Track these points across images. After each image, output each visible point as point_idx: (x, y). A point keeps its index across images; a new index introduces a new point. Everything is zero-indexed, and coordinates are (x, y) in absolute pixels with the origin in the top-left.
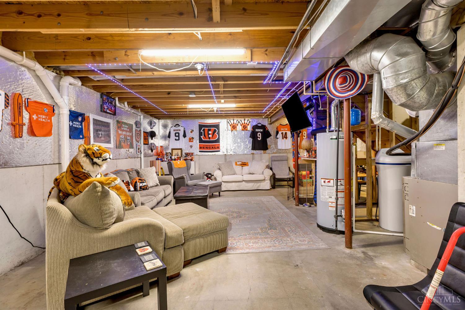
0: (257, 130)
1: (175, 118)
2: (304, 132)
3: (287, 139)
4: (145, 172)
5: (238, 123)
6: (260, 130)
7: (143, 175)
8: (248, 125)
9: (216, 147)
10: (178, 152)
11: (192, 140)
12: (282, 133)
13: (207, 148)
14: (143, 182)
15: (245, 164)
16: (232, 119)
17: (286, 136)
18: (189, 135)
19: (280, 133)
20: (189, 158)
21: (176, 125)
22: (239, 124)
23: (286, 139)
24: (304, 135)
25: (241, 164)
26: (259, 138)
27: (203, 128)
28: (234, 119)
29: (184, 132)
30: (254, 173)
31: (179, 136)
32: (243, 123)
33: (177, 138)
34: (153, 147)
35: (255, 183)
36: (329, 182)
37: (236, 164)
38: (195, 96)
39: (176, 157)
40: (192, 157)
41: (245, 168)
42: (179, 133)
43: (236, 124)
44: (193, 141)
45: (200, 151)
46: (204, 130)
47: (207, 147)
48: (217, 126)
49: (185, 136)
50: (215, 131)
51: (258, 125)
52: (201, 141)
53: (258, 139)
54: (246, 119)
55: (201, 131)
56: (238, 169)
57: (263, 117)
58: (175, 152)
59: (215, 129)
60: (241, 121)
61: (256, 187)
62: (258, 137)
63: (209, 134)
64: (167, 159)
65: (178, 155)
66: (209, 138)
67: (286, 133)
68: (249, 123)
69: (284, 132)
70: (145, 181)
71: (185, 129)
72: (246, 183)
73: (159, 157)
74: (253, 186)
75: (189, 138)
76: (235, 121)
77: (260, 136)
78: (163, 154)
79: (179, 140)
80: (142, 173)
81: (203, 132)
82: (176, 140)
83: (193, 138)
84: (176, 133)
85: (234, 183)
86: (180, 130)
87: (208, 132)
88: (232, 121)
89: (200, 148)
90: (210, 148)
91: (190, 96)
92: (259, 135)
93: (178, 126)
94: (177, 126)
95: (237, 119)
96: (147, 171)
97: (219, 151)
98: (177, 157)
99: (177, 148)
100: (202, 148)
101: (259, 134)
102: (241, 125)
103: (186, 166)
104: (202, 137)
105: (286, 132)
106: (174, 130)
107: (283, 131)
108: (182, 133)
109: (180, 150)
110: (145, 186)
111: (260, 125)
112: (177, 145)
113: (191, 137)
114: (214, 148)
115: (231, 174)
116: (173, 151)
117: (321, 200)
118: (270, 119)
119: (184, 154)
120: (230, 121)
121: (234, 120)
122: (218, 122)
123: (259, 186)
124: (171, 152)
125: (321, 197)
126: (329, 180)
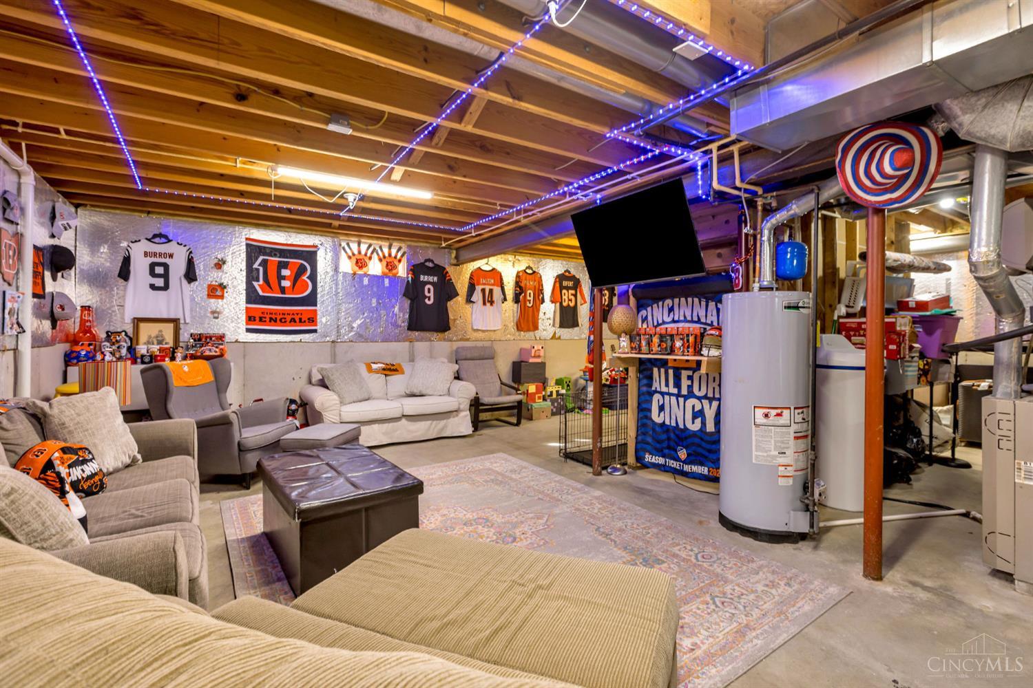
0: (423, 278)
1: (149, 213)
2: (528, 292)
3: (495, 305)
4: (78, 415)
5: (372, 253)
6: (431, 279)
7: (71, 425)
8: (400, 261)
9: (304, 318)
10: (161, 331)
11: (219, 293)
12: (483, 290)
13: (275, 321)
14: (85, 462)
15: (394, 368)
16: (356, 239)
17: (492, 298)
18: (207, 276)
19: (479, 288)
20: (210, 350)
21: (155, 236)
22: (375, 255)
23: (491, 304)
24: (528, 298)
25: (384, 369)
26: (429, 300)
27: (261, 258)
28: (363, 240)
29: (190, 263)
30: (424, 393)
31: (166, 276)
32: (387, 255)
33: (160, 282)
34: (62, 308)
35: (433, 420)
36: (779, 415)
37: (370, 370)
38: (349, 132)
39: (155, 348)
40: (221, 347)
41: (395, 379)
42: (166, 266)
43: (366, 255)
44: (222, 297)
45: (248, 330)
46: (264, 263)
47: (274, 317)
48: (310, 256)
49: (190, 276)
50: (302, 270)
51: (427, 264)
52: (252, 297)
53: (427, 300)
54: (396, 245)
55: (256, 266)
56: (375, 382)
57: (444, 245)
58: (146, 331)
59: (302, 264)
60: (381, 247)
61: (436, 430)
62: (426, 297)
63: (281, 278)
64: (113, 354)
65: (160, 342)
66: (283, 290)
67: (491, 291)
68: (402, 256)
69: (487, 288)
70: (90, 453)
71: (191, 252)
72: (410, 423)
73: (77, 348)
74: (429, 427)
75: (209, 286)
76: (364, 247)
77: (432, 295)
78: (94, 338)
79: (166, 287)
80: (66, 420)
81: (261, 269)
82: (153, 287)
83: (222, 287)
84: (152, 266)
85: (376, 426)
86: (171, 256)
87: (279, 272)
88: (354, 246)
89: (250, 319)
90: (283, 321)
91: (332, 127)
92: (429, 292)
93: (163, 240)
94: (157, 240)
95: (370, 241)
96: (88, 410)
97: (315, 331)
98: (158, 347)
99: (158, 316)
100: (257, 319)
101: (429, 290)
102: (380, 260)
103: (212, 379)
104: (255, 284)
105: (491, 287)
106: (146, 254)
107: (484, 284)
108: (178, 268)
109: (171, 325)
110: (93, 476)
111: (430, 265)
112: (160, 305)
113: (214, 283)
114: (298, 320)
115: (360, 398)
116: (142, 325)
117: (754, 461)
118: (455, 252)
119: (185, 336)
120: (348, 244)
121: (362, 245)
122: (311, 244)
123: (442, 429)
124: (130, 333)
125: (754, 453)
126: (779, 411)
